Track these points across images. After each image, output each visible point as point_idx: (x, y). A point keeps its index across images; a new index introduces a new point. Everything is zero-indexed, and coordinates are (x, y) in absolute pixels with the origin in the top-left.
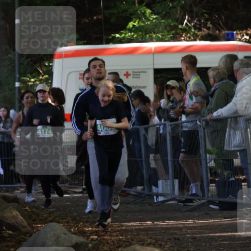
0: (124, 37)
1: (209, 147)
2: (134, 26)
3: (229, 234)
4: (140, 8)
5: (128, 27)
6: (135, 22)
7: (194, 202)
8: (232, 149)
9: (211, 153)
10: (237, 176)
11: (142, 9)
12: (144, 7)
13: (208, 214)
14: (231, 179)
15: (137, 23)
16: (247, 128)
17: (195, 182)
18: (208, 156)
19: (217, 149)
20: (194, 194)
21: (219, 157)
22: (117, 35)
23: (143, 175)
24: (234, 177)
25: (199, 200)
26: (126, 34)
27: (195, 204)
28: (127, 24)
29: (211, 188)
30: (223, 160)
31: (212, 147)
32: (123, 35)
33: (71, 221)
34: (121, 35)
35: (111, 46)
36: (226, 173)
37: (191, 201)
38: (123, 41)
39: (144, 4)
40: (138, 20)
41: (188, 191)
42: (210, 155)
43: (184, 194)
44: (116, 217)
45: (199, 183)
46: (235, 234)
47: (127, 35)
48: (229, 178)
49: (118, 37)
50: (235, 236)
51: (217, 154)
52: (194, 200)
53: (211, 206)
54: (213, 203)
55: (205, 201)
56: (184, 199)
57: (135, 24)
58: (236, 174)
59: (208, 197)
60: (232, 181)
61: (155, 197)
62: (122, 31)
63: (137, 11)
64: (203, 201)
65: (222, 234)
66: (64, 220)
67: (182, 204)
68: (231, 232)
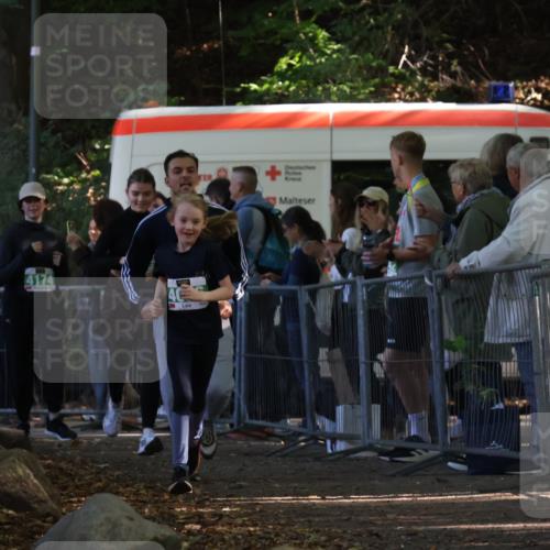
0: (268, 90)
1: (449, 335)
2: (290, 66)
3: (490, 526)
4: (304, 28)
5: (277, 69)
6: (292, 58)
7: (413, 455)
8: (501, 341)
9: (452, 348)
10: (510, 399)
11: (308, 29)
12: (314, 26)
13: (445, 481)
14: (497, 407)
15: (297, 59)
16: (533, 296)
17: (415, 410)
18: (446, 353)
19: (466, 339)
20: (414, 436)
21: (471, 358)
22: (254, 86)
23: (303, 392)
24: (503, 401)
25: (426, 451)
26: (272, 83)
27: (416, 458)
28: (276, 62)
29: (452, 424)
30: (479, 363)
31: (456, 335)
32: (266, 86)
33: (143, 492)
34: (261, 85)
35: (239, 109)
36: (484, 393)
37: (406, 452)
38: (266, 98)
39: (313, 19)
40: (299, 54)
41: (401, 429)
42: (452, 353)
43: (391, 438)
44: (242, 483)
45: (424, 413)
46: (502, 526)
47: (275, 86)
48: (492, 405)
49: (255, 91)
50: (502, 531)
51: (466, 351)
52: (414, 450)
53: (450, 464)
54: (456, 458)
55: (437, 453)
56: (392, 448)
57: (293, 62)
58: (506, 396)
59: (445, 444)
60: (497, 410)
61: (329, 442)
62: (263, 78)
63: (298, 33)
64: (432, 453)
65: (473, 526)
66: (129, 489)
67: (387, 459)
68: (494, 522)
